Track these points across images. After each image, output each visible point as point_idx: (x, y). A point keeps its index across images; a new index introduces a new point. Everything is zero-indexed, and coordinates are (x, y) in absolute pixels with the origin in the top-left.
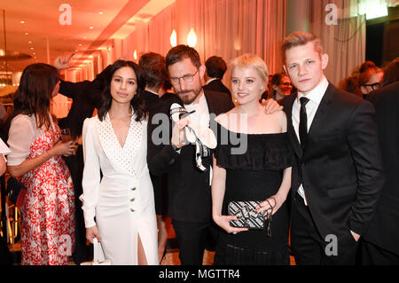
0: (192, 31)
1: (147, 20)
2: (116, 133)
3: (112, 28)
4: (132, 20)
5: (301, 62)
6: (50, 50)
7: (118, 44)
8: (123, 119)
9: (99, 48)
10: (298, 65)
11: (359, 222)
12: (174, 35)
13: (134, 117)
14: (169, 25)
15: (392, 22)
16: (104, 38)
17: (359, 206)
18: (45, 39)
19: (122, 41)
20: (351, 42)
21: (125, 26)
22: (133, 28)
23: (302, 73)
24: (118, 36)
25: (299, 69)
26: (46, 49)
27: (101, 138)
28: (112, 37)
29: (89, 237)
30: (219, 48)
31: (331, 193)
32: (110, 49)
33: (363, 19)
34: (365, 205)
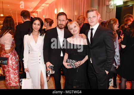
0: (62, 9)
1: (48, 5)
2: (34, 39)
3: (37, 7)
4: (43, 5)
5: (92, 16)
6: (17, 14)
7: (39, 13)
8: (36, 35)
9: (33, 14)
10: (91, 17)
11: (107, 67)
12: (56, 10)
13: (40, 34)
14: (54, 7)
15: (125, 6)
16: (34, 11)
17: (107, 62)
18: (16, 11)
19: (40, 12)
20: (111, 13)
21: (41, 7)
22: (43, 8)
23: (92, 20)
24: (39, 10)
25: (91, 19)
26: (16, 14)
27: (29, 41)
28: (37, 10)
29: (25, 71)
30: (70, 14)
31: (99, 59)
32: (36, 14)
33: (115, 5)
34: (109, 62)
